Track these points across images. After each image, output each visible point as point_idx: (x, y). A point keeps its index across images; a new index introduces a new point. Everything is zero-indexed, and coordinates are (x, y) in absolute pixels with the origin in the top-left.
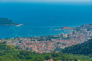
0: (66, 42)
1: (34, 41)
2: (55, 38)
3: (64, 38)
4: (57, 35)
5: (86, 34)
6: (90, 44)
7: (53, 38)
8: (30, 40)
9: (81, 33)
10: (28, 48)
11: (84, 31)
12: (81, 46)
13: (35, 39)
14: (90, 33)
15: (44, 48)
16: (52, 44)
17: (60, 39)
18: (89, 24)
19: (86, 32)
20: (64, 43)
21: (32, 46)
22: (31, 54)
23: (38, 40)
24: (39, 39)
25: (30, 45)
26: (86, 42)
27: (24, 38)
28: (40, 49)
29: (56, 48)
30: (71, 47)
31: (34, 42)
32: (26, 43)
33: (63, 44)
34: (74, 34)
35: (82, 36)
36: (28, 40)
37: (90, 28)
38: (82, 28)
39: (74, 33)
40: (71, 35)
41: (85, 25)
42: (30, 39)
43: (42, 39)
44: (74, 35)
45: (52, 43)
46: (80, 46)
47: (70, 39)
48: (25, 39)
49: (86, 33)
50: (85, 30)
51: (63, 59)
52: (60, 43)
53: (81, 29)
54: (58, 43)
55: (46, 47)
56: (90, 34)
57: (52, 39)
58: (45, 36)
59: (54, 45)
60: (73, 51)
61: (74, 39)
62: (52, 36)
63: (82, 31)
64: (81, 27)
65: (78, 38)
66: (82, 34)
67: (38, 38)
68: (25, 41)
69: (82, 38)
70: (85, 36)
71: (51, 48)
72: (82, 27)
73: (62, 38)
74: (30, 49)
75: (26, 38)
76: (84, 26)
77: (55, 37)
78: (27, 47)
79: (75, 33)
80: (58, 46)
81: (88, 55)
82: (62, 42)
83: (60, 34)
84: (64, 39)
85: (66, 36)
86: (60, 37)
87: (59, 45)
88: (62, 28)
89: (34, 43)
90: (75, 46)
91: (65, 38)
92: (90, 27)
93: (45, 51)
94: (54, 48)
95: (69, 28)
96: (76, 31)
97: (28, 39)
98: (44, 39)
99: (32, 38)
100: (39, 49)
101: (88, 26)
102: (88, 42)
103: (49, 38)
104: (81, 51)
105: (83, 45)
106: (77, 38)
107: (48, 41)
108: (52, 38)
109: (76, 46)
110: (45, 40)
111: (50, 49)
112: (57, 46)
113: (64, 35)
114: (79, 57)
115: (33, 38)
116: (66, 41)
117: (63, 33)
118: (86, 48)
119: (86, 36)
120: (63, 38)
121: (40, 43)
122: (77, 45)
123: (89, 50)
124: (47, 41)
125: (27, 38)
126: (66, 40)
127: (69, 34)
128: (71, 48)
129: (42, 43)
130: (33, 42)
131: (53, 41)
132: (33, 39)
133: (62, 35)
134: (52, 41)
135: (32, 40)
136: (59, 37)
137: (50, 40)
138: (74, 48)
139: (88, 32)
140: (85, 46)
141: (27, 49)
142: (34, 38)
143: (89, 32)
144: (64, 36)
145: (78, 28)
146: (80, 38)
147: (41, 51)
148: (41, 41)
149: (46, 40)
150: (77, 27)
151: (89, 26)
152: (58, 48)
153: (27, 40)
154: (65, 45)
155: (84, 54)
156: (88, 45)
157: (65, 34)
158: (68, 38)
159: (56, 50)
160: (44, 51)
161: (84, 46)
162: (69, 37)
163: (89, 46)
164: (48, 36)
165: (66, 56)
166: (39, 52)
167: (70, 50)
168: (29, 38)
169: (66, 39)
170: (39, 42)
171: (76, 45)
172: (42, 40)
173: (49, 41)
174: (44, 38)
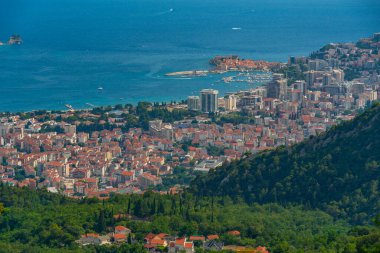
0: (230, 137)
1: (59, 130)
2: (169, 118)
3: (218, 119)
4: (186, 103)
5: (336, 97)
6: (338, 149)
7: (159, 116)
8: (35, 125)
9: (314, 90)
10: (23, 173)
11: (326, 77)
12: (293, 160)
13: (63, 124)
14: (360, 89)
15: (108, 170)
16: (151, 148)
17: (201, 120)
18: (359, 45)
19: (340, 83)
20: (220, 143)
21: (44, 158)
22: (22, 199)
23: (80, 129)
24: (88, 123)
25: (36, 152)
26: (318, 141)
27: (8, 114)
28: (89, 173)
29: (175, 172)
30: (238, 163)
31: (59, 137)
32: (17, 146)
33: (211, 151)
34: (274, 97)
35: (316, 106)
36: (26, 127)
37: (360, 61)
38: (317, 61)
39: (272, 90)
40: (259, 100)
41: (332, 47)
42: (40, 121)
43: (103, 122)
44: (275, 102)
45: (156, 143)
46: (286, 158)
47: (252, 122)
48: (10, 121)
49: (336, 90)
50: (335, 75)
51: (185, 228)
52: (197, 145)
53: (313, 67)
54: (186, 145)
55: (122, 165)
56: (356, 97)
57: (156, 125)
58: (118, 107)
59: (160, 155)
60: (250, 188)
61: (270, 125)
62: (156, 105)
63: (315, 81)
64: (313, 56)
65: (293, 117)
66: (318, 94)
67: (81, 119)
68: (11, 131)
69: (313, 115)
70: (329, 105)
71: (145, 170)
72: (321, 56)
73: (211, 115)
74: (32, 177)
75: (15, 118)
76: (332, 52)
77: (170, 110)
78: (20, 163)
79: (282, 92)
80: (186, 159)
81: (323, 209)
82: (206, 135)
83: (197, 97)
84: (218, 123)
85: (232, 104)
86: (197, 113)
87: (191, 156)
88: (214, 64)
89: (60, 145)
90: (259, 159)
91: (223, 119)
92: (363, 57)
93: (115, 185)
94: (163, 168)
95: (252, 66)
96: (283, 81)
97: (29, 123)
98: (111, 121)
99: (47, 118)
100: (83, 174)
101: (351, 55)
102: (329, 139)
103: (142, 118)
104: (289, 184)
105: (303, 154)
106: (286, 116)
107: (131, 133)
108: (154, 115)
109: (266, 159)
110: (120, 127)
111: (141, 178)
112: (181, 160)
113: (220, 101)
114: (274, 216)
115: (57, 115)
116: (228, 133)
117: (216, 92)
118: (315, 169)
119: (337, 104)
120: (213, 119)
121: (91, 143)
122: (274, 153)
123: (333, 181)
124: (127, 131)
125: (22, 118)
126: (229, 129)
127: (248, 94)
128: (242, 169)
129: (100, 142)
130: (52, 137)
131: (161, 135)
132: (53, 123)
133: (208, 100)
134: (152, 134)
135: (49, 129)
136: (191, 114)
137: (146, 127)
138: (254, 168)
139: (348, 84)
140: (313, 160)
141: (19, 176)
142: (59, 119)
143: (352, 83)
144: (221, 109)
145: (300, 62)
146: (303, 117)
147: (90, 184)
148: (95, 134)
149: (125, 130)
150: (293, 60)
151: (358, 55)
152: (183, 171)
153: (22, 126)
154: (222, 153)
155: (304, 203)
156: (330, 156)
157: (227, 97)
158: (242, 118)
159: (173, 182)
160: (108, 184)
161: (306, 160)
162: (244, 113)
163: (335, 159)
164: (135, 105)
165: (204, 213)
166: (80, 190)
167: (232, 182)
168: (31, 116)
169: (231, 121)
170: (85, 138)
171: (268, 153)
172: (99, 128)
173: (139, 130)
174: (113, 116)
